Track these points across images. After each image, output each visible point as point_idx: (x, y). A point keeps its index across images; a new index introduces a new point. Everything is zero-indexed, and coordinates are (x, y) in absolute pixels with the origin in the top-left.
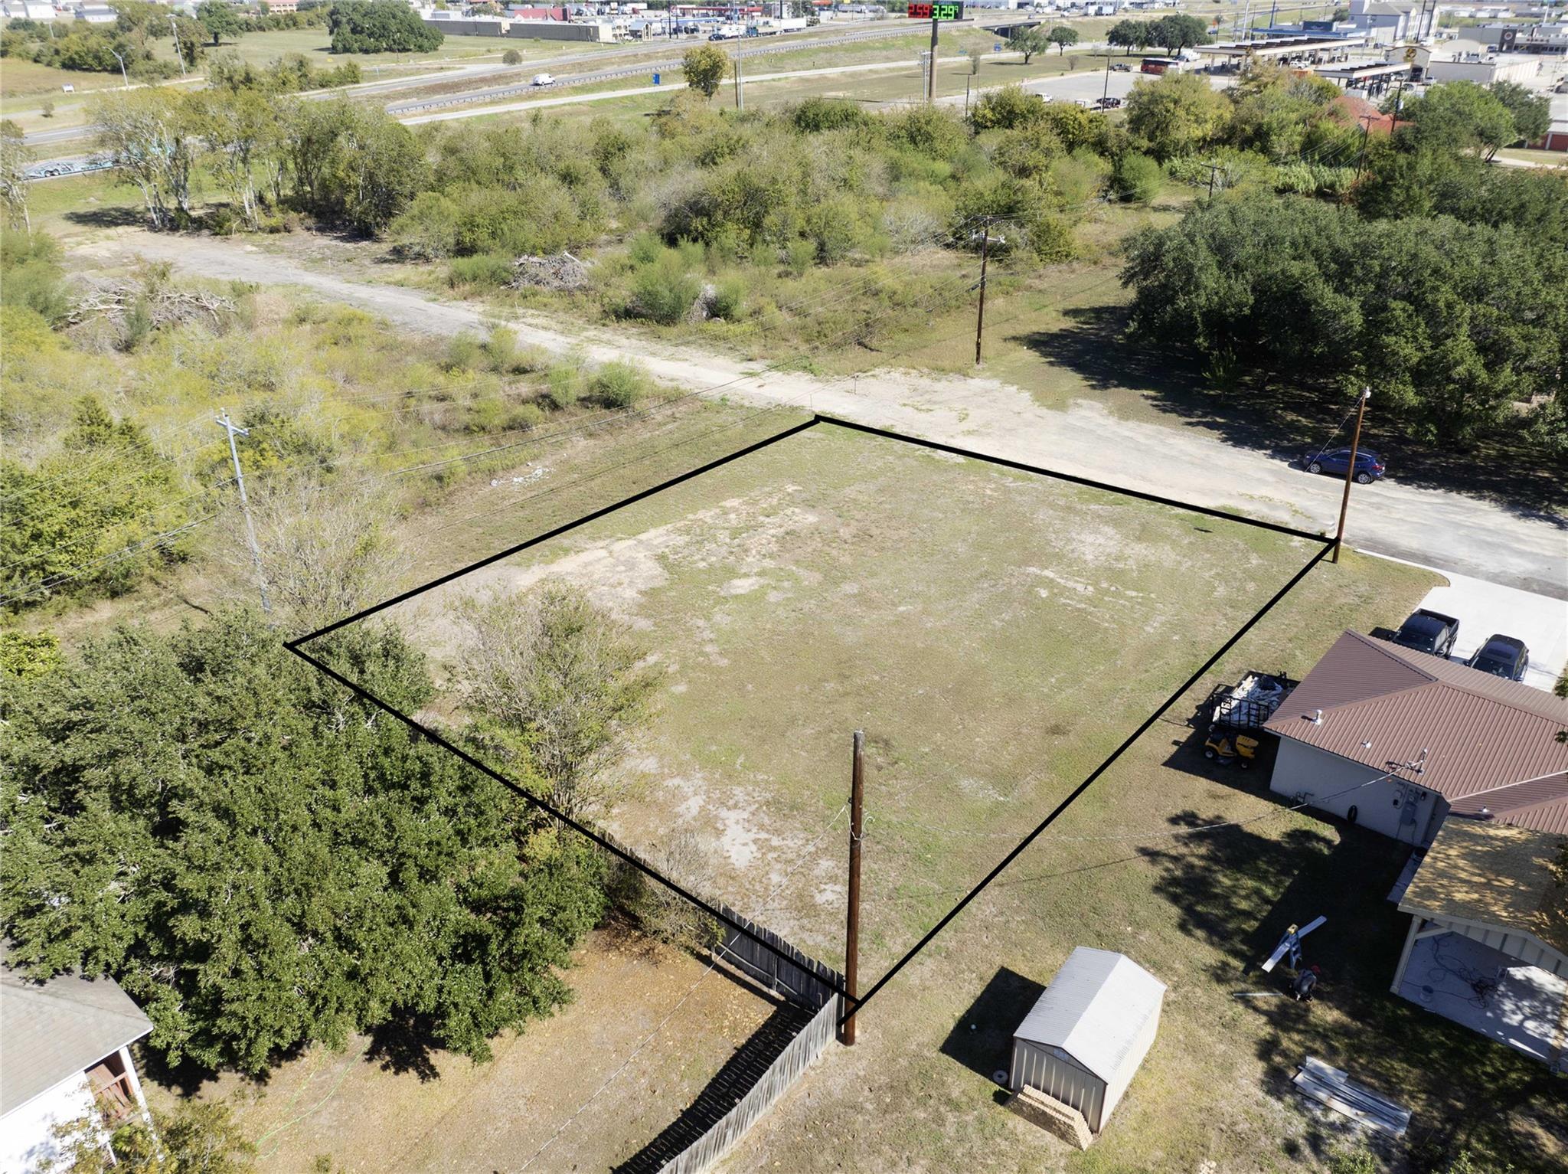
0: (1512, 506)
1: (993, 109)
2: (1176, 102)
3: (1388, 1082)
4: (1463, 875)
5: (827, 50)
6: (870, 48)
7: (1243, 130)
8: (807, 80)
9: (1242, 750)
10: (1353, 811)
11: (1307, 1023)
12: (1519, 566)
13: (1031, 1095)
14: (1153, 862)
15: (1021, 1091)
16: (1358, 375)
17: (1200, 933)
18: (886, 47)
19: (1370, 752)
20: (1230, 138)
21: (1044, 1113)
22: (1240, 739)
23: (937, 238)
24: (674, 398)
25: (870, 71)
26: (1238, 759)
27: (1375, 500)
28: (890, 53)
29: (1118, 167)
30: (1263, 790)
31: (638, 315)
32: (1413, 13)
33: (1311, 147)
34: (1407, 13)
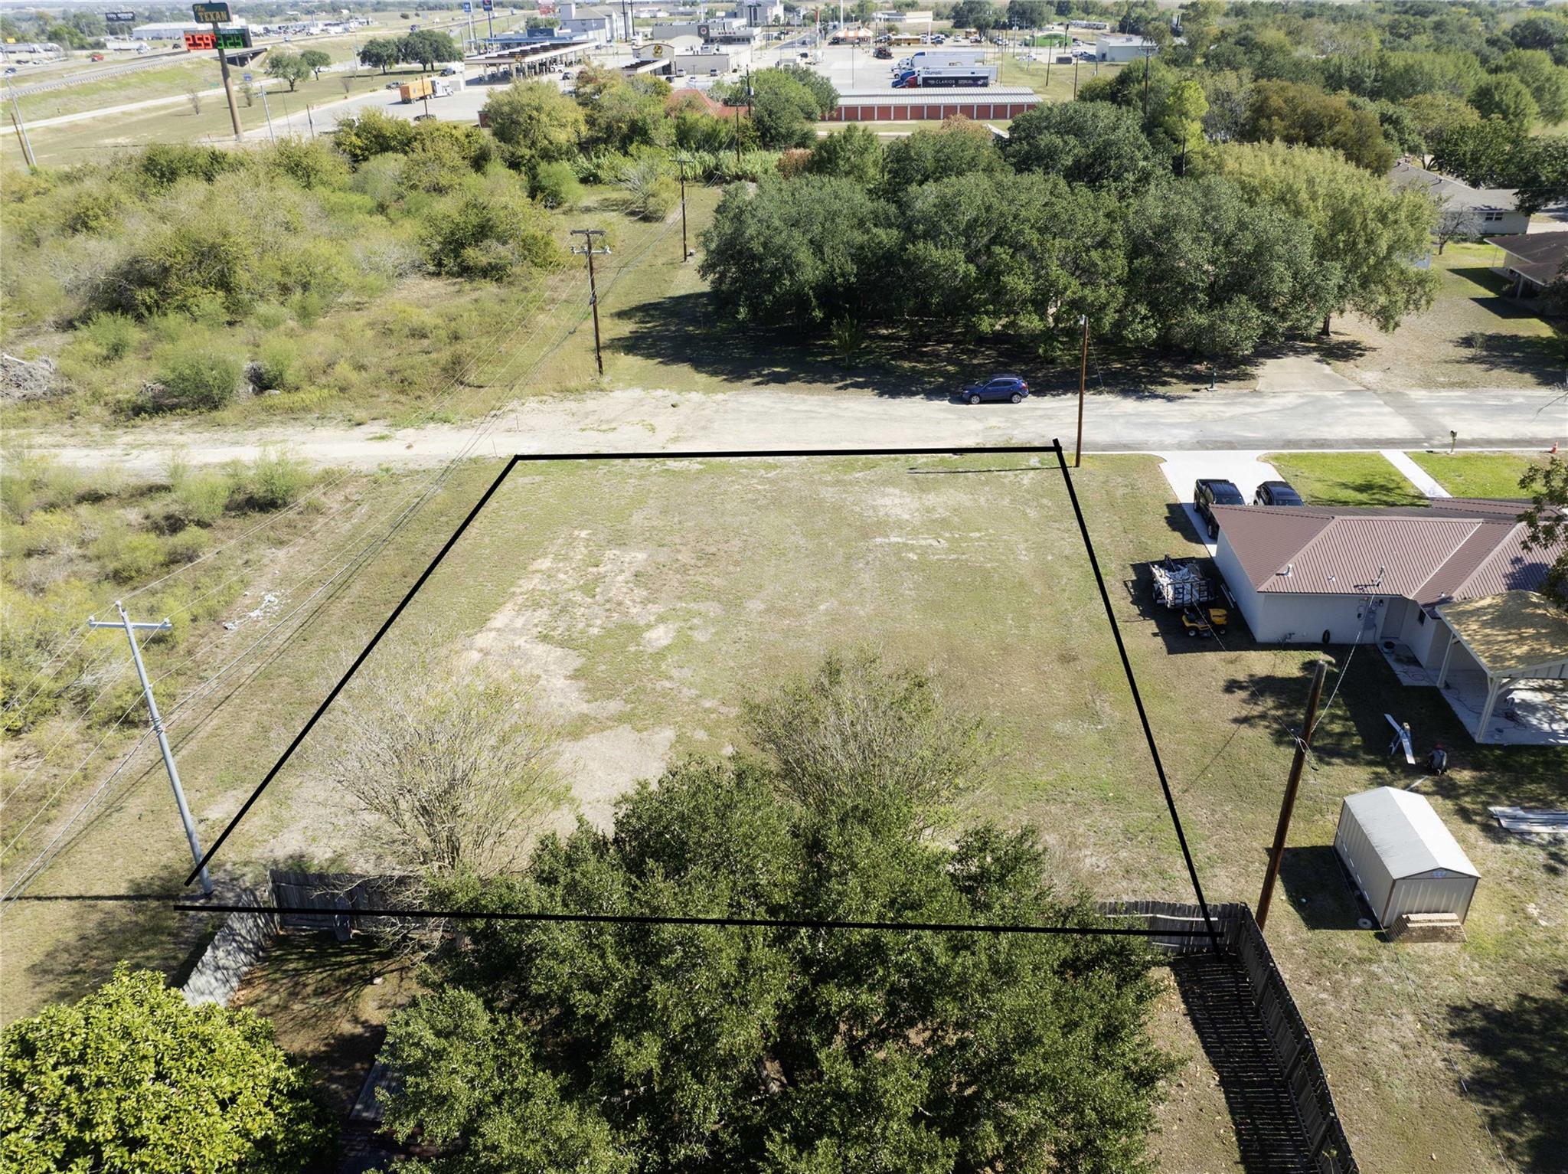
0: (1125, 393)
1: (357, 135)
2: (537, 110)
3: (1539, 800)
4: (1500, 638)
5: (57, 94)
6: (105, 89)
7: (620, 128)
8: (58, 130)
9: (1217, 620)
10: (1327, 634)
11: (1461, 787)
12: (1186, 435)
13: (1419, 920)
14: (1251, 725)
15: (1408, 920)
16: (987, 313)
17: (1335, 760)
18: (121, 86)
19: (1340, 583)
20: (609, 137)
21: (1434, 928)
22: (1213, 612)
23: (418, 267)
24: (330, 480)
25: (124, 113)
26: (1217, 628)
27: (1039, 413)
28: (130, 92)
29: (534, 177)
30: (1253, 644)
31: (172, 408)
32: (614, 16)
33: (684, 137)
34: (610, 16)
